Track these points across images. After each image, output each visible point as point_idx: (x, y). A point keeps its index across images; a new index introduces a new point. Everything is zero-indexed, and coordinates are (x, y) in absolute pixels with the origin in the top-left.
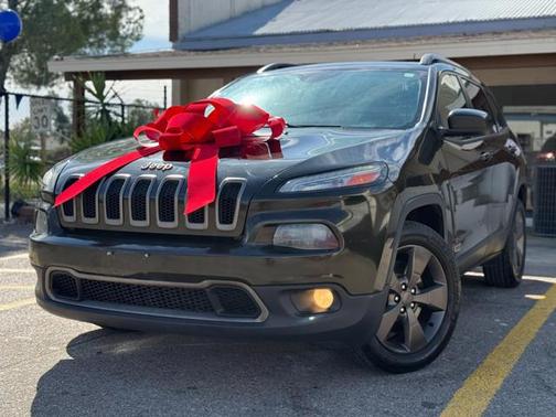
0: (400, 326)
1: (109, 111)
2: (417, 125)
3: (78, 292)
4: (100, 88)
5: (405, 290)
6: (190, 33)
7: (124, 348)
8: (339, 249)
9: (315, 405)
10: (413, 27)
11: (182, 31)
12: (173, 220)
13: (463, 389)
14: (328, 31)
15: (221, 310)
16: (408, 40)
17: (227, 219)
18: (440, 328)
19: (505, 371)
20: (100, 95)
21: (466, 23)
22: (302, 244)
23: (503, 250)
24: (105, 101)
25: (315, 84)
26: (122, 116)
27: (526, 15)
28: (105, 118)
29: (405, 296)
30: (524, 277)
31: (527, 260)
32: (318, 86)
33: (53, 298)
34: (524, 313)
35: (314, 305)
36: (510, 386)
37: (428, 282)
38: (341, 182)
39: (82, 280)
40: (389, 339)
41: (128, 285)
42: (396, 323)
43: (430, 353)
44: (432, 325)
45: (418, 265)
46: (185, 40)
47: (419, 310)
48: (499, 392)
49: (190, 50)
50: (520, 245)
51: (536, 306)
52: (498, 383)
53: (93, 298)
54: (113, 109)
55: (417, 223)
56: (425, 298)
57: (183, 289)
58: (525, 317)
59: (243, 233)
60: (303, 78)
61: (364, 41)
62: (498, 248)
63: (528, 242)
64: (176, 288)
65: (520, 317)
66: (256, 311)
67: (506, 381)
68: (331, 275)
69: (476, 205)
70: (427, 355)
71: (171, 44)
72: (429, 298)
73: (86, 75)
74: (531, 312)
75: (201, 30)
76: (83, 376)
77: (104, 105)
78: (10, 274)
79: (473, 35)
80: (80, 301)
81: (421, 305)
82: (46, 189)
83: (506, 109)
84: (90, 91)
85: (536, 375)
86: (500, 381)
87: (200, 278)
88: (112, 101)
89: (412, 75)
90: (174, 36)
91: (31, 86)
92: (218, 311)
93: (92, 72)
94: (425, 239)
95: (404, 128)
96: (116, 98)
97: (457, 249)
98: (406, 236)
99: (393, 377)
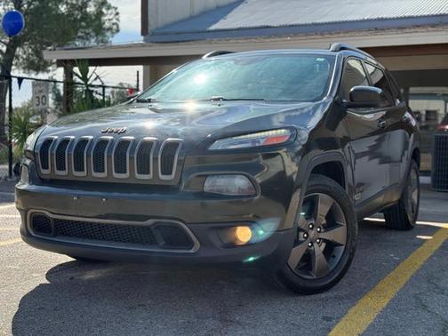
0: (308, 257)
1: (93, 91)
2: (325, 98)
3: (53, 229)
4: (84, 72)
5: (312, 229)
6: (157, 29)
7: (91, 275)
8: (256, 195)
9: (237, 318)
10: (336, 23)
11: (151, 28)
12: (125, 172)
13: (356, 307)
14: (268, 27)
15: (163, 242)
16: (330, 34)
17: (167, 171)
18: (341, 259)
19: (391, 293)
20: (85, 78)
21: (379, 20)
22: (227, 191)
23: (399, 201)
24: (89, 83)
25: (246, 66)
26: (103, 95)
27: (426, 13)
28: (88, 97)
29: (312, 233)
30: (417, 223)
31: (420, 209)
32: (248, 68)
33: (33, 234)
34: (414, 250)
35: (236, 239)
36: (394, 304)
37: (331, 223)
38: (259, 142)
39: (55, 219)
40: (300, 268)
41: (91, 224)
42: (304, 254)
43: (332, 279)
44: (334, 257)
45: (323, 209)
46: (153, 34)
47: (324, 245)
48: (385, 309)
49: (157, 42)
50: (415, 197)
51: (425, 244)
52: (384, 302)
53: (64, 234)
54: (95, 89)
55: (321, 176)
56: (328, 236)
57: (133, 226)
58: (415, 253)
59: (180, 182)
60: (237, 62)
61: (296, 34)
62: (395, 198)
63: (421, 194)
64: (128, 226)
65: (410, 253)
66: (190, 244)
67: (392, 300)
68: (251, 216)
69: (381, 163)
70: (329, 281)
71: (142, 38)
72: (332, 235)
73: (73, 62)
74: (420, 249)
75: (167, 26)
76: (57, 296)
77: (88, 86)
78: (7, 219)
79: (383, 30)
80: (54, 236)
81: (325, 241)
82: (28, 148)
83: (412, 90)
84: (77, 75)
85: (415, 296)
86: (387, 300)
87: (146, 218)
88: (94, 83)
89: (323, 60)
90: (144, 31)
91: (31, 71)
92: (161, 244)
93: (78, 60)
94: (328, 189)
95: (313, 101)
96: (98, 80)
97: (357, 197)
98: (312, 186)
99: (302, 298)
